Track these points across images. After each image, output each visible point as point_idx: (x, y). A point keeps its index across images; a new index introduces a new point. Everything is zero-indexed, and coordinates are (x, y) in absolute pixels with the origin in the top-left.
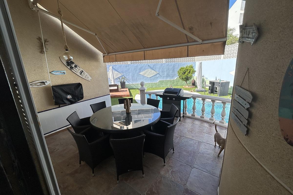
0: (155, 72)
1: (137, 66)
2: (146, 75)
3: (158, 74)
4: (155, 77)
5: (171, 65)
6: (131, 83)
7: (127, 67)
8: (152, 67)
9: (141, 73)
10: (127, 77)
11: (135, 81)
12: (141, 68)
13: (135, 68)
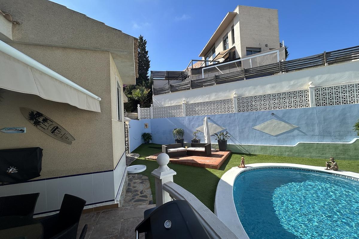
0: (287, 125)
1: (249, 115)
2: (266, 131)
6: (237, 143)
7: (232, 118)
9: (257, 127)
10: (232, 133)
11: (246, 140)
12: (256, 118)
13: (245, 119)
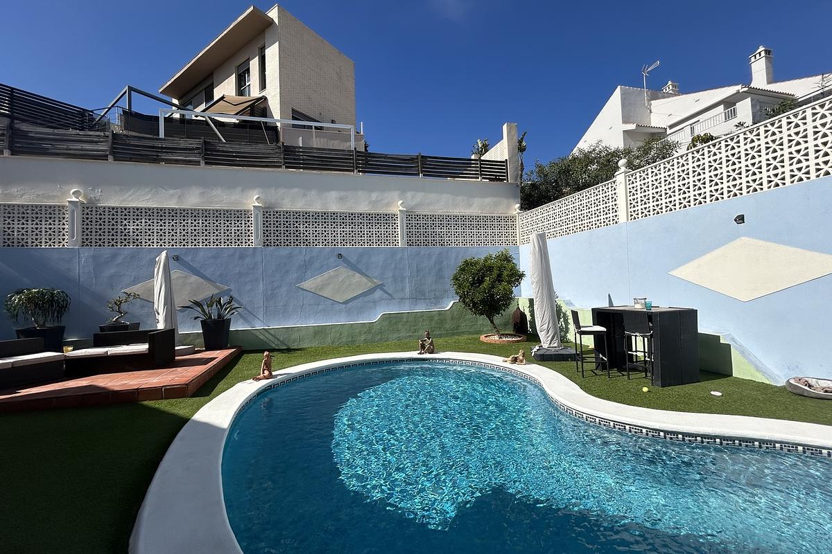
0: (364, 280)
1: (290, 256)
2: (326, 293)
3: (381, 287)
4: (366, 299)
5: (430, 256)
6: (259, 326)
7: (247, 260)
8: (353, 259)
9: (308, 284)
10: (245, 300)
11: (281, 316)
12: (307, 263)
13: (280, 264)
